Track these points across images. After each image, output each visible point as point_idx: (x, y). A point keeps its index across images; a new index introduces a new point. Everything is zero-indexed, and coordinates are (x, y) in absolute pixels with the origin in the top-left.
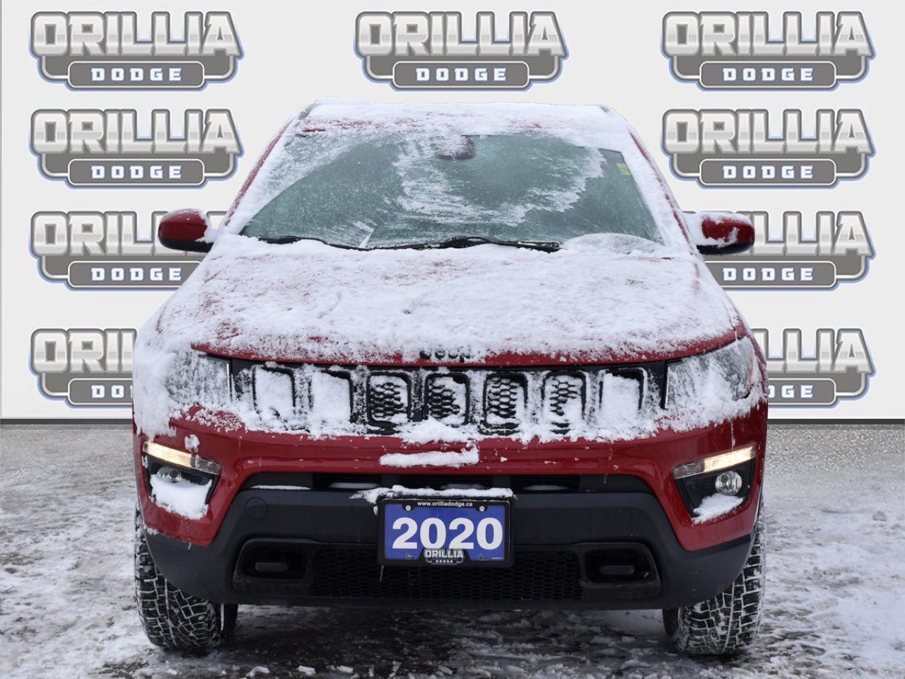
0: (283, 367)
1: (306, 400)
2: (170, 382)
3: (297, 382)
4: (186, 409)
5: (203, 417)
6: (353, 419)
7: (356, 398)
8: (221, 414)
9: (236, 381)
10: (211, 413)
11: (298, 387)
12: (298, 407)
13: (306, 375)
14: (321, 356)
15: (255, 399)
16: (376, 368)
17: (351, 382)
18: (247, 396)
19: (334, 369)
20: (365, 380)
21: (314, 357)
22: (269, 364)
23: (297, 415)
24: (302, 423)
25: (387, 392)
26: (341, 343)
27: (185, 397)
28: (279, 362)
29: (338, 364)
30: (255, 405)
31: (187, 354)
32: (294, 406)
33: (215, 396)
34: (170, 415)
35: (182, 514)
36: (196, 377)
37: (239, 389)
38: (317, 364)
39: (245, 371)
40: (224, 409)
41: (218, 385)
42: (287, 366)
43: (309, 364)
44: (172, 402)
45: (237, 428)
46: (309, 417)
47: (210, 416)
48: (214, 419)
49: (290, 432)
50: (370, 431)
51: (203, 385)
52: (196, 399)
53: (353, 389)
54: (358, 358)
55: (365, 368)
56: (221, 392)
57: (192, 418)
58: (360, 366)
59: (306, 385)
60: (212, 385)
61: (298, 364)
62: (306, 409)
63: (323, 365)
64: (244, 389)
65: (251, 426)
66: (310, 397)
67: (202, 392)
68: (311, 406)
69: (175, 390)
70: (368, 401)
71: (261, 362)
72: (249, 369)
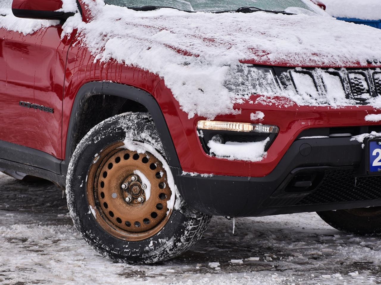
0: (305, 70)
1: (323, 87)
2: (227, 83)
3: (315, 78)
4: (247, 97)
5: (264, 101)
6: (347, 97)
7: (345, 85)
8: (277, 98)
9: (280, 79)
10: (269, 98)
11: (317, 81)
12: (320, 92)
13: (319, 74)
14: (324, 63)
15: (296, 88)
16: (350, 69)
17: (340, 77)
18: (290, 87)
19: (331, 70)
20: (346, 76)
21: (320, 64)
22: (298, 69)
23: (321, 96)
24: (325, 100)
25: (356, 82)
26: (329, 56)
27: (244, 91)
28: (303, 67)
29: (333, 67)
30: (297, 91)
31: (238, 66)
32: (318, 91)
33: (269, 88)
34: (234, 102)
35: (245, 160)
36: (250, 78)
37: (283, 84)
38: (323, 68)
39: (284, 73)
40: (278, 95)
41: (269, 82)
42: (308, 70)
43: (318, 68)
44: (232, 94)
45: (292, 105)
46: (327, 96)
47: (269, 100)
48: (273, 101)
49: (321, 105)
50: (357, 103)
51: (257, 82)
52: (254, 91)
53: (342, 81)
54: (340, 64)
55: (345, 69)
56: (272, 86)
57: (254, 102)
58: (343, 69)
59: (320, 79)
60: (264, 82)
61: (313, 68)
62: (324, 92)
63: (325, 68)
64: (287, 83)
65: (300, 103)
66: (324, 86)
67: (258, 86)
68: (326, 91)
69: (233, 87)
70: (351, 87)
71: (293, 67)
72: (286, 72)
